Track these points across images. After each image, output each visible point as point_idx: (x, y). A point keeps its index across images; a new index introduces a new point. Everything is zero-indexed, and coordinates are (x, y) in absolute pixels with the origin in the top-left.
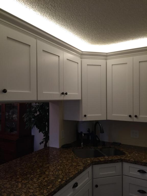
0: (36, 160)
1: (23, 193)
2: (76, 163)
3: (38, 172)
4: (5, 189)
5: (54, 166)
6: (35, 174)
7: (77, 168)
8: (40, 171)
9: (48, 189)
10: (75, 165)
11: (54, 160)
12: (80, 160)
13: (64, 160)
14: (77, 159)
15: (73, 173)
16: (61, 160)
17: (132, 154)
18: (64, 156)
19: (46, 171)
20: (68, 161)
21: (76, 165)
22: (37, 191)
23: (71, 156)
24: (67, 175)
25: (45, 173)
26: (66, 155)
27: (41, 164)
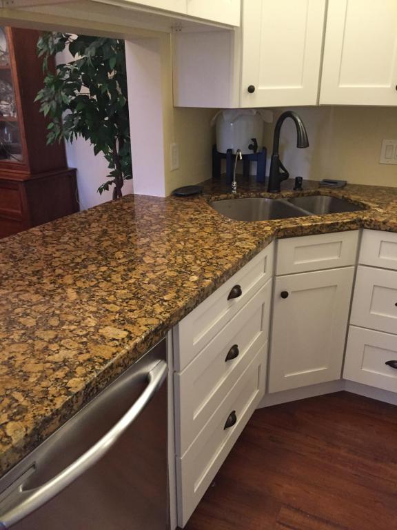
0: (104, 227)
1: (87, 314)
2: (229, 233)
3: (119, 259)
4: (26, 306)
5: (164, 243)
6: (113, 264)
7: (237, 246)
8: (124, 257)
9: (166, 301)
10: (230, 239)
11: (158, 226)
12: (239, 225)
13: (190, 225)
14: (229, 223)
15: (229, 258)
16: (182, 227)
17: (389, 208)
18: (188, 217)
19: (143, 254)
20: (203, 228)
21: (233, 238)
22: (133, 307)
23: (209, 216)
24: (212, 263)
25: (141, 261)
26: (192, 214)
27: (121, 239)
